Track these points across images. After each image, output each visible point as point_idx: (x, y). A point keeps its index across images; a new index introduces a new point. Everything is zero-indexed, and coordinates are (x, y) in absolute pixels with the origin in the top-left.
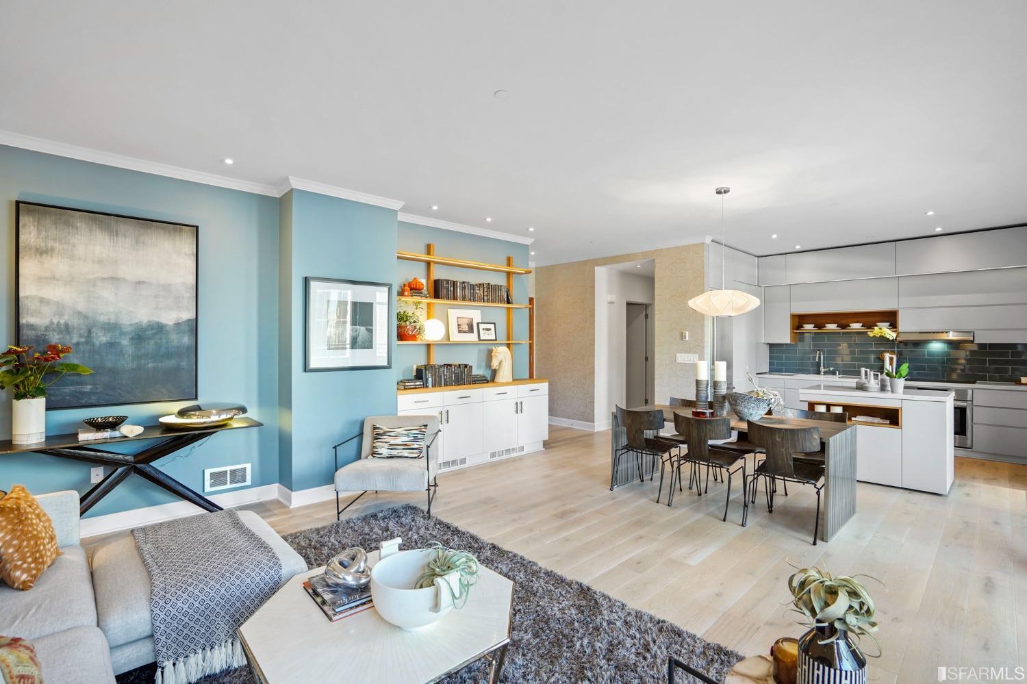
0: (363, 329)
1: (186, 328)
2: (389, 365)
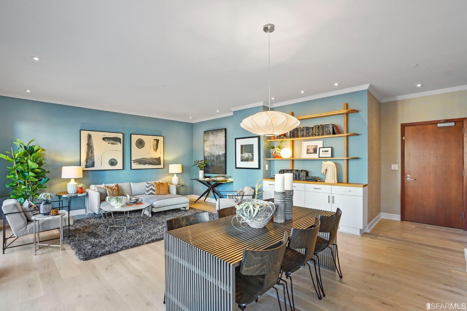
0: (250, 154)
1: (223, 155)
2: (259, 168)
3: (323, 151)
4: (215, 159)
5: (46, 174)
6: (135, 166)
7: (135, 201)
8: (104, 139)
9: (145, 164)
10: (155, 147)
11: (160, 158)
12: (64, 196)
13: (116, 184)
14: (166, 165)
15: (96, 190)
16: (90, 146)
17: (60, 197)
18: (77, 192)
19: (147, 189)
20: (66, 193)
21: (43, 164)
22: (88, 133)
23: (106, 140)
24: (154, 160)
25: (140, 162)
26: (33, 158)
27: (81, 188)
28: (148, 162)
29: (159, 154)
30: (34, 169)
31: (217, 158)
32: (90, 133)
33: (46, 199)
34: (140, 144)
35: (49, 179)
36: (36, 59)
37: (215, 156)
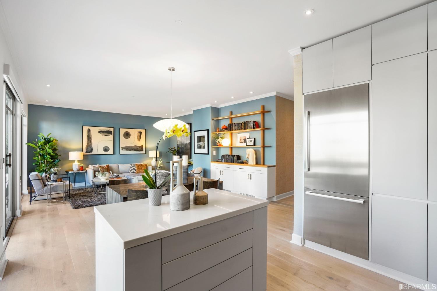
1: (189, 144)
2: (208, 154)
3: (249, 141)
4: (184, 147)
5: (59, 157)
6: (123, 152)
7: (116, 176)
8: (99, 132)
9: (131, 150)
10: (139, 137)
11: (142, 146)
12: (71, 172)
13: (107, 165)
14: (147, 151)
15: (92, 168)
16: (89, 137)
17: (67, 172)
18: (79, 170)
19: (131, 169)
20: (72, 170)
21: (57, 150)
22: (88, 128)
23: (101, 132)
24: (138, 148)
25: (127, 148)
26: (50, 146)
27: (82, 167)
28: (133, 149)
29: (142, 143)
30: (50, 153)
31: (185, 146)
32: (90, 128)
33: (54, 172)
34: (127, 135)
35: (60, 160)
36: (48, 86)
37: (184, 144)
